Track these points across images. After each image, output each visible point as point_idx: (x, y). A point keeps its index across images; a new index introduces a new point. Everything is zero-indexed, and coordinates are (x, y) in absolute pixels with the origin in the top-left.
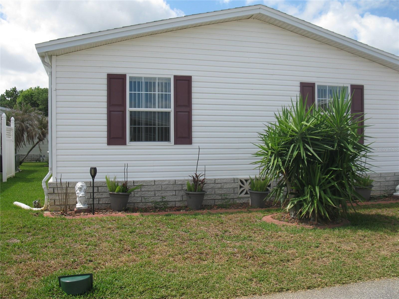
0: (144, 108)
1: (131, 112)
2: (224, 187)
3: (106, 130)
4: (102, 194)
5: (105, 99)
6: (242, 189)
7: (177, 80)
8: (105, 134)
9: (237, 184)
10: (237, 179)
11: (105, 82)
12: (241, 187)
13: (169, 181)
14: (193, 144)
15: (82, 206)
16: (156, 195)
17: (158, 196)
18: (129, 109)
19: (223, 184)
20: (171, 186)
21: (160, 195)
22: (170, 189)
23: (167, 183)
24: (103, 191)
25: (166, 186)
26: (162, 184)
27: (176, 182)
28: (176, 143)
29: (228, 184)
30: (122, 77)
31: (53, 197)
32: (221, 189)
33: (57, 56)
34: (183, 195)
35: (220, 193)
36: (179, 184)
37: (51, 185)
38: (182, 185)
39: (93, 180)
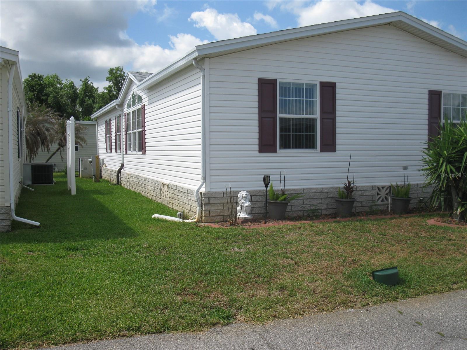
0: (293, 114)
1: (281, 119)
2: (364, 195)
3: (258, 137)
4: (255, 204)
5: (256, 104)
6: (379, 196)
7: (322, 86)
8: (257, 141)
9: (375, 191)
10: (375, 186)
11: (256, 86)
12: (378, 194)
13: (317, 189)
14: (337, 152)
15: (246, 216)
16: (305, 204)
17: (307, 204)
18: (279, 115)
19: (363, 191)
20: (318, 194)
21: (308, 203)
22: (317, 197)
23: (314, 191)
24: (256, 200)
25: (313, 194)
26: (310, 192)
27: (323, 190)
28: (322, 150)
29: (368, 191)
30: (273, 82)
31: (209, 207)
32: (361, 197)
33: (210, 58)
34: (328, 203)
35: (361, 200)
36: (326, 192)
37: (207, 195)
38: (328, 192)
39: (267, 188)
